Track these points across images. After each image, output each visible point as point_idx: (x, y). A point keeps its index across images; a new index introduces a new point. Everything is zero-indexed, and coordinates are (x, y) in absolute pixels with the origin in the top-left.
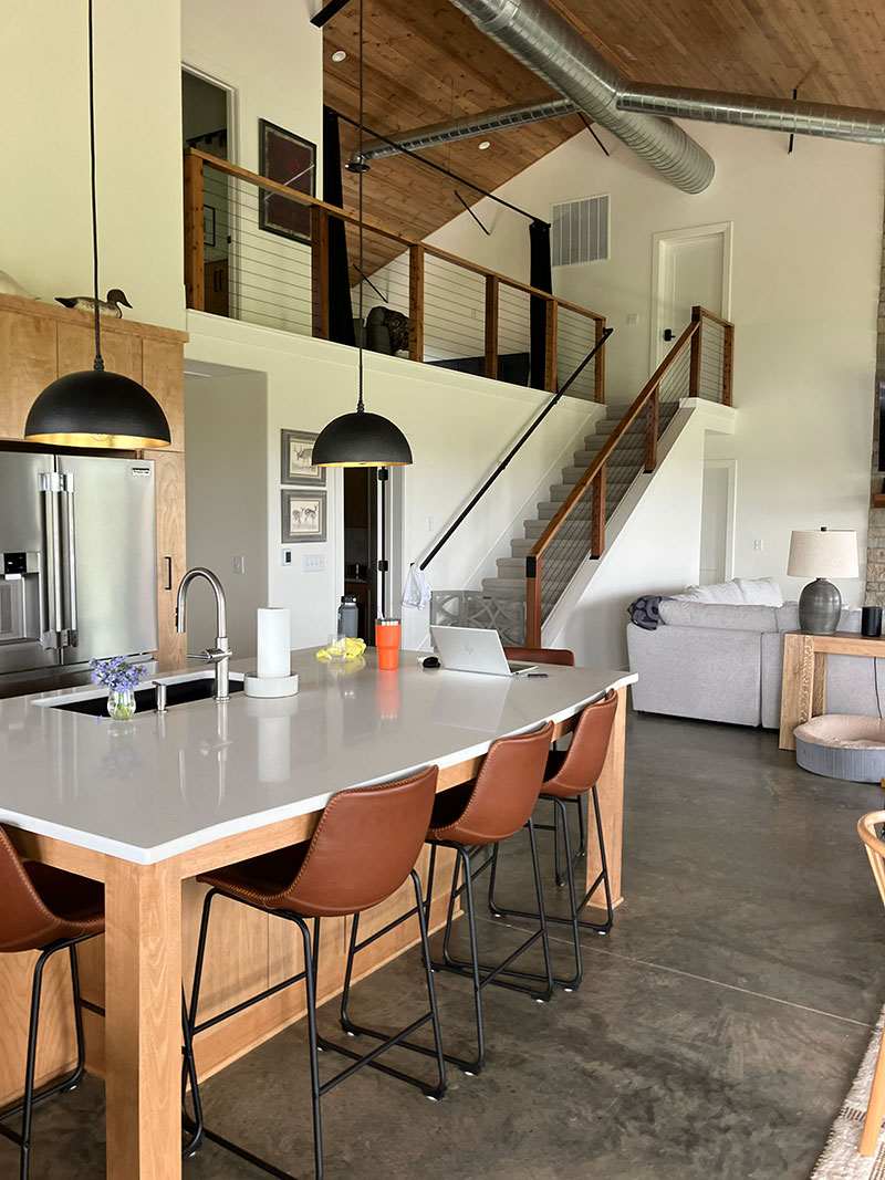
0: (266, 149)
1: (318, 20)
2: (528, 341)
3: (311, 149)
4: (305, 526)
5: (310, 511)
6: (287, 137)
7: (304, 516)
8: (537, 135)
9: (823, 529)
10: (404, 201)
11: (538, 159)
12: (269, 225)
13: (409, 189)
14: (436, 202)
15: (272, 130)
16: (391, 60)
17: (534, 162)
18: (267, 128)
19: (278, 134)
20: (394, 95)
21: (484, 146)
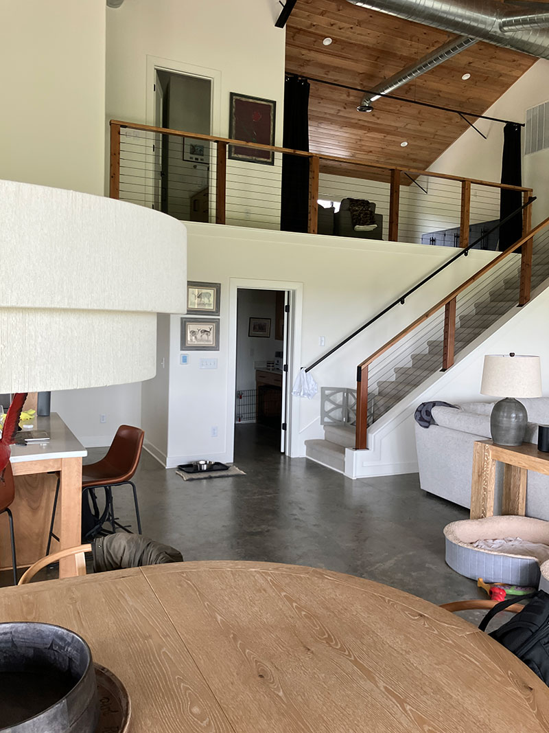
0: (234, 110)
1: (280, 24)
2: (499, 214)
3: (271, 104)
4: (201, 340)
5: (206, 331)
6: (251, 100)
7: (200, 334)
8: (509, 61)
9: (512, 355)
10: (420, 125)
11: (518, 78)
12: (236, 156)
13: (420, 116)
14: (446, 122)
15: (238, 98)
16: (365, 36)
17: (517, 80)
18: (234, 97)
19: (244, 99)
20: (378, 57)
21: (466, 77)
